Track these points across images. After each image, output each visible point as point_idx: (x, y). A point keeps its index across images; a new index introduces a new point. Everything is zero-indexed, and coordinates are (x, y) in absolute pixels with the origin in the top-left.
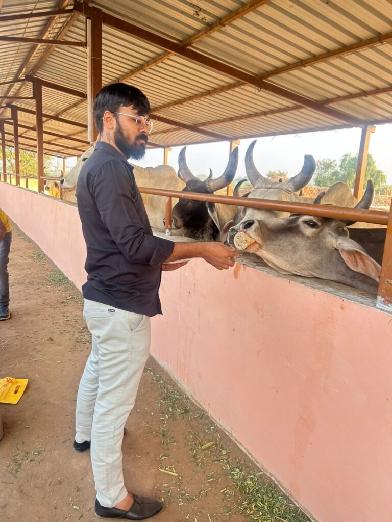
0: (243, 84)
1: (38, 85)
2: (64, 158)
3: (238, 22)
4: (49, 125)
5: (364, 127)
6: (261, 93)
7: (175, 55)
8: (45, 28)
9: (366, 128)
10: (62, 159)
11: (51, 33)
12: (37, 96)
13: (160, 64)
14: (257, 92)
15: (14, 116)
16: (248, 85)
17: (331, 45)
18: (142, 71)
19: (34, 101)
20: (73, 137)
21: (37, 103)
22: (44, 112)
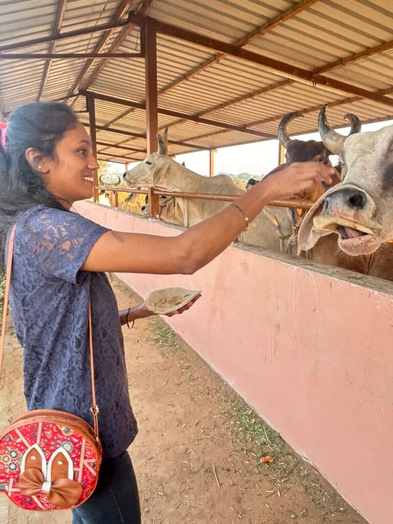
1: (91, 98)
2: (127, 163)
3: (277, 29)
4: (101, 135)
8: (102, 38)
10: (125, 165)
11: (108, 44)
12: (90, 108)
13: (209, 69)
17: (370, 43)
19: (87, 114)
20: (120, 145)
21: (90, 115)
22: (97, 124)
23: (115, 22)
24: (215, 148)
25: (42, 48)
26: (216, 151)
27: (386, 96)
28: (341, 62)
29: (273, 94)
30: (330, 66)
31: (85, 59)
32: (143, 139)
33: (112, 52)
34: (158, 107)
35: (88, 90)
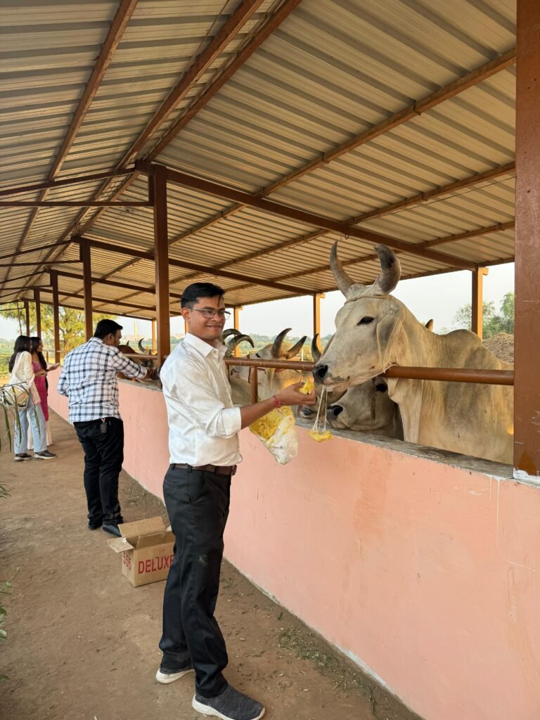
0: (327, 232)
1: (86, 247)
4: (98, 290)
5: (474, 270)
6: (349, 241)
7: (248, 207)
9: (477, 270)
12: (85, 258)
14: (344, 239)
15: (54, 283)
16: (332, 233)
18: (222, 218)
20: (121, 301)
21: (85, 266)
22: (93, 276)
23: (118, 169)
24: (321, 291)
25: (30, 196)
26: (322, 296)
27: (432, 248)
28: (377, 212)
29: (298, 247)
30: (365, 216)
31: (80, 207)
32: (151, 294)
33: (112, 201)
34: (169, 257)
35: (82, 237)
